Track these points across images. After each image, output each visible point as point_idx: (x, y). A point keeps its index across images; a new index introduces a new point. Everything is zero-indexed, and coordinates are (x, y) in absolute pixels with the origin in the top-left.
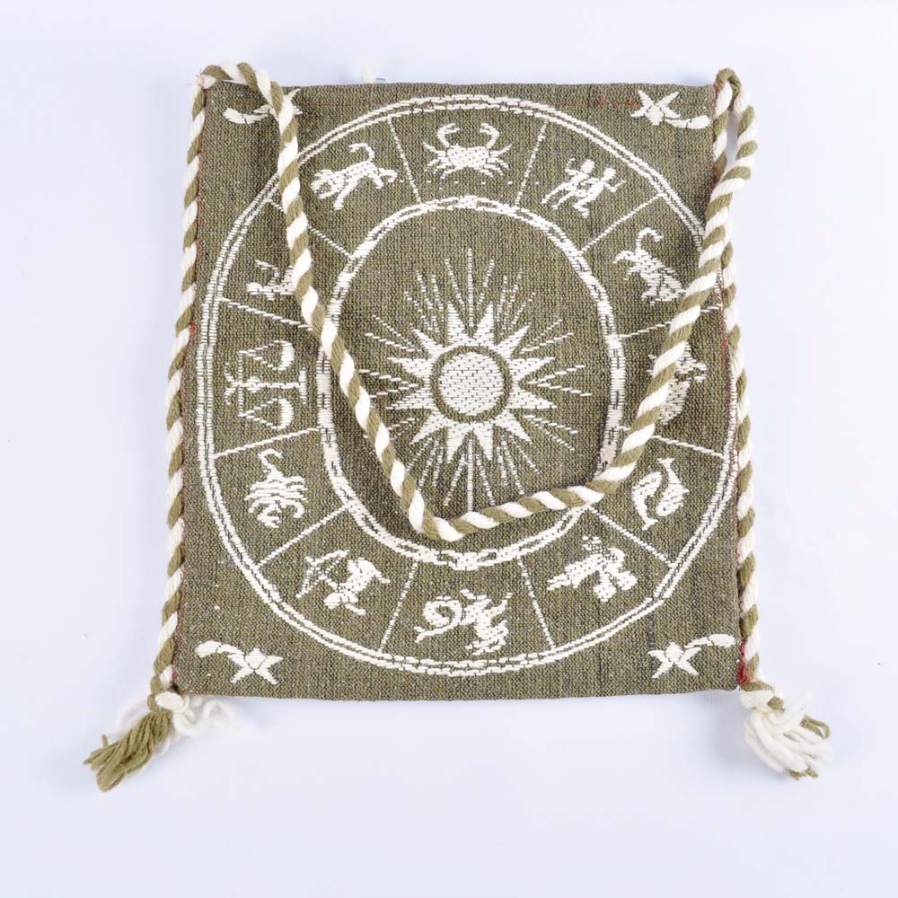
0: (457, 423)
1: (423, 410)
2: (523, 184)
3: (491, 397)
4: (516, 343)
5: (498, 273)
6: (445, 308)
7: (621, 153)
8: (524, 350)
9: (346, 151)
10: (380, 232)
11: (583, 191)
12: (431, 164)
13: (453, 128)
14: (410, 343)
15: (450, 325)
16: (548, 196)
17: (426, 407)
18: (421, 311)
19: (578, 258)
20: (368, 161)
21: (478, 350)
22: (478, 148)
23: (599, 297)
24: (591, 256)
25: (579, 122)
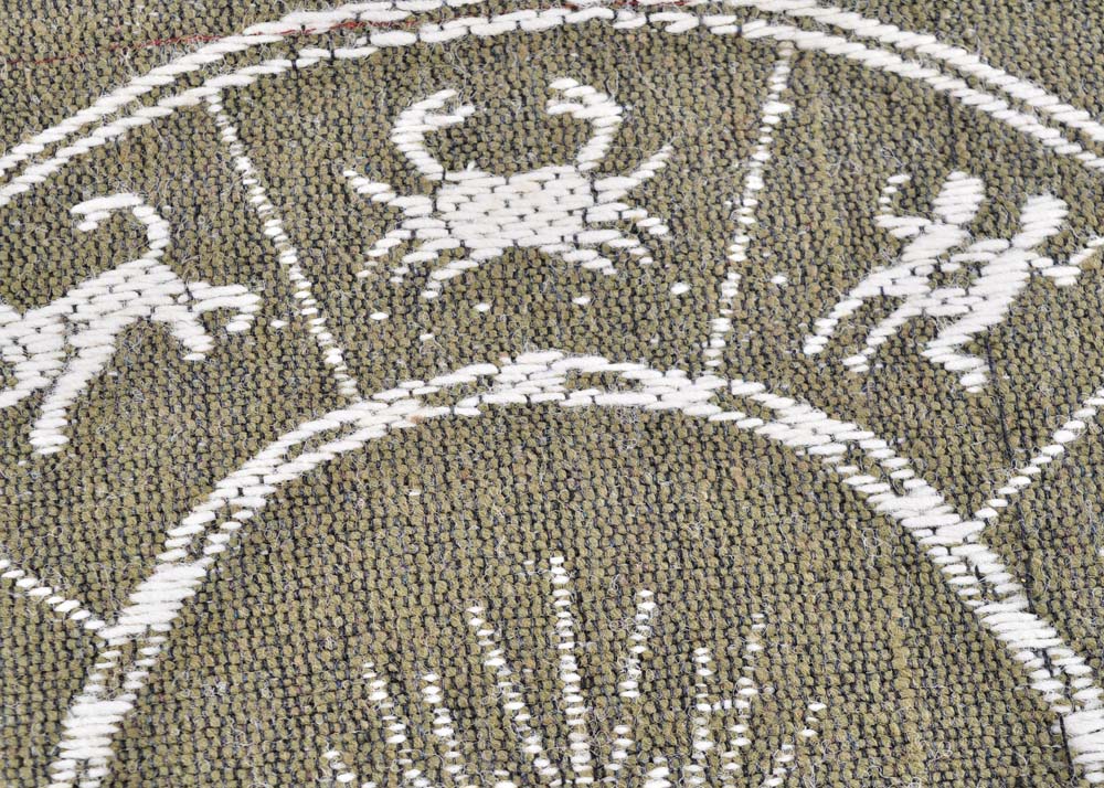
2: (730, 289)
5: (674, 641)
7: (1077, 136)
9: (62, 228)
10: (213, 527)
11: (953, 293)
12: (382, 247)
13: (449, 107)
16: (825, 326)
19: (965, 550)
20: (149, 259)
22: (546, 172)
23: (1068, 694)
24: (1011, 537)
25: (906, 39)
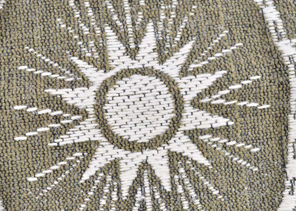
0: (128, 152)
1: (90, 142)
3: (162, 120)
4: (182, 60)
6: (103, 31)
8: (193, 66)
14: (68, 72)
15: (110, 48)
17: (93, 139)
18: (76, 37)
21: (142, 71)
23: (264, 2)
